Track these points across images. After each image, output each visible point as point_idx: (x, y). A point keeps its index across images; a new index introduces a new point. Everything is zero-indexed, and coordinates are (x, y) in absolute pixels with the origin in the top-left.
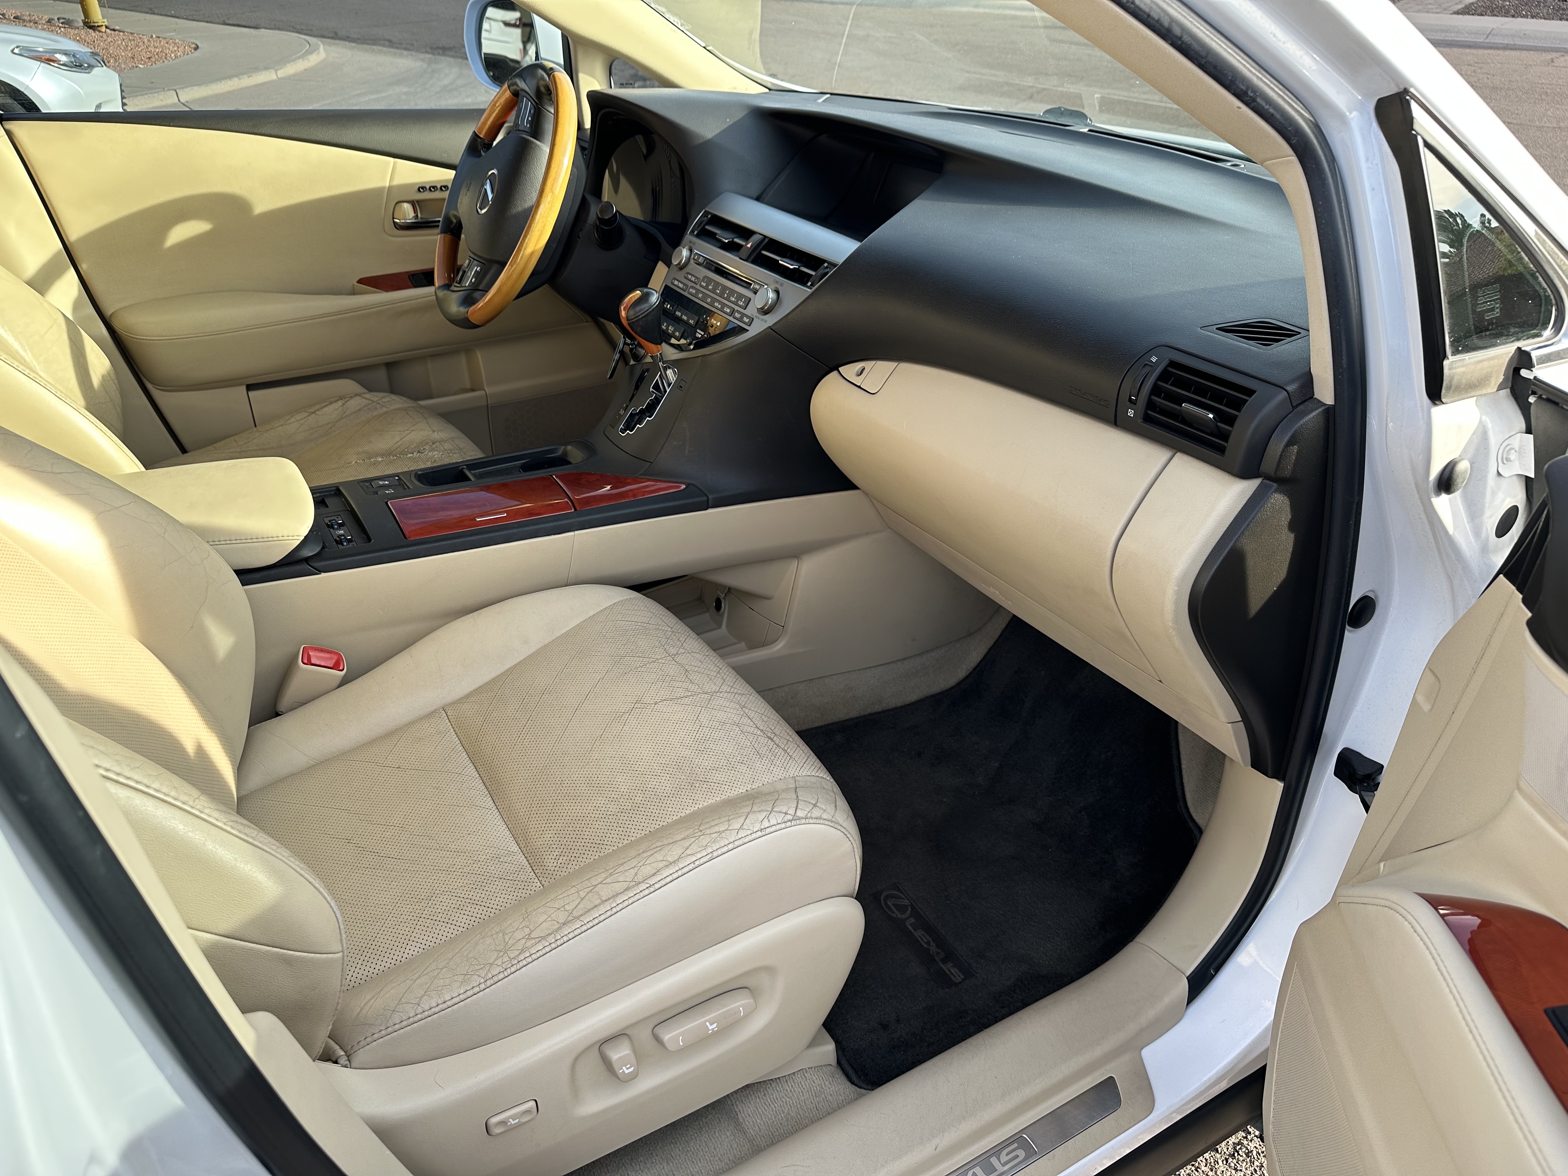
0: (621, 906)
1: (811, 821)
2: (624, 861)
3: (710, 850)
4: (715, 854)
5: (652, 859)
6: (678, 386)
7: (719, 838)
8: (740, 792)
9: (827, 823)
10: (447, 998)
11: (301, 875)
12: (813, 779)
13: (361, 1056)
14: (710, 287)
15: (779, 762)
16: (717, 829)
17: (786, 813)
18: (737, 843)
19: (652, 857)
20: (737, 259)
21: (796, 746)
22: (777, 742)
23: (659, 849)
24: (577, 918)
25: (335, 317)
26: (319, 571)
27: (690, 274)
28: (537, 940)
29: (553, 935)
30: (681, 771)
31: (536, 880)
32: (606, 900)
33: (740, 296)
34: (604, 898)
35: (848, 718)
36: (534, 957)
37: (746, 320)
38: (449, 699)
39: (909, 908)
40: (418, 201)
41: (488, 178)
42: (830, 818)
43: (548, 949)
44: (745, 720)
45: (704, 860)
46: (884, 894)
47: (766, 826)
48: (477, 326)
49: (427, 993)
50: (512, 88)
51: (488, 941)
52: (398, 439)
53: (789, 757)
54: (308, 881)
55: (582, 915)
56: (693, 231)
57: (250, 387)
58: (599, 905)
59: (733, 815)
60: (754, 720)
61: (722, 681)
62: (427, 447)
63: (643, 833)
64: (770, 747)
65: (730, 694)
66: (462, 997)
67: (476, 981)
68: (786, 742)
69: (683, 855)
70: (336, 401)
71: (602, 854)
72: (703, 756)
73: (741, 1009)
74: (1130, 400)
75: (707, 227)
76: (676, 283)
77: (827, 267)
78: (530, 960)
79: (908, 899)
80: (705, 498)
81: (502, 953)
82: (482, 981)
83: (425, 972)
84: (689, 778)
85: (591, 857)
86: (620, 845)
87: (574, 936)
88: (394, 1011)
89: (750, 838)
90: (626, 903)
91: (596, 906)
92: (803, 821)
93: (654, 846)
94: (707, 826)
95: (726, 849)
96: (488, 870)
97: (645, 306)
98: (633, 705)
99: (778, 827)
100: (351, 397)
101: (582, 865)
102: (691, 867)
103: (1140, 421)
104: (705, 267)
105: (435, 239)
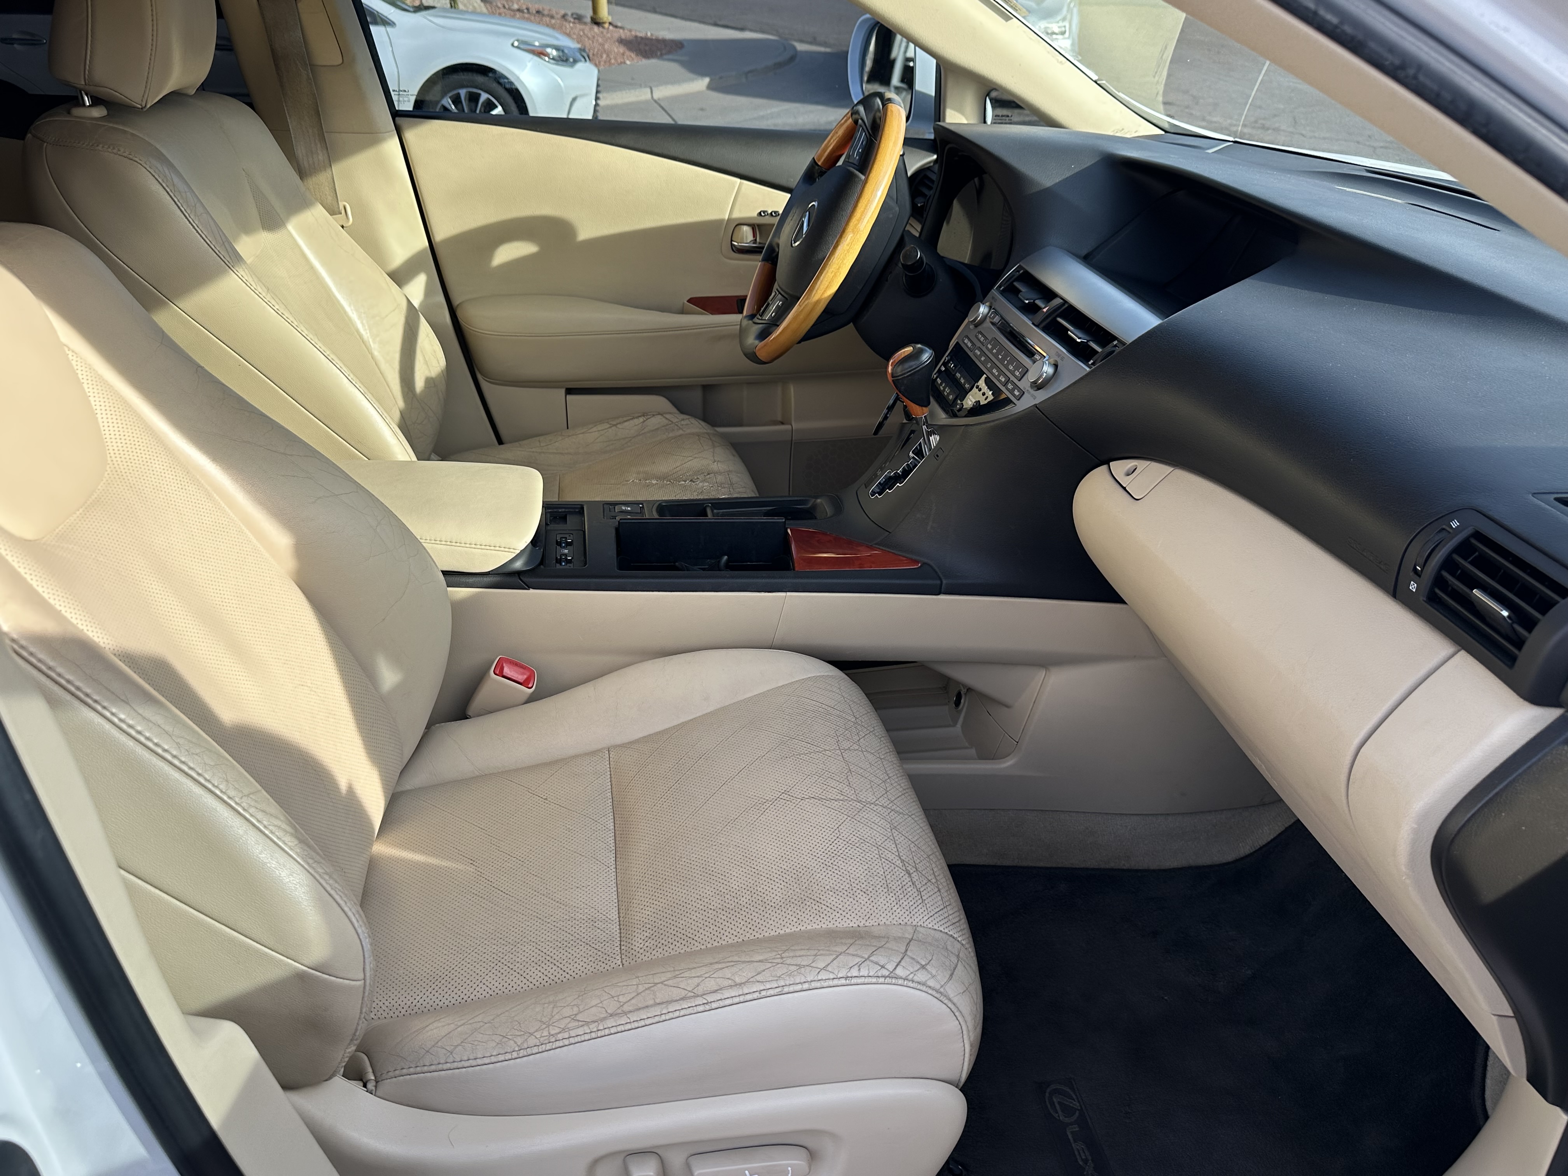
0: (671, 1015)
1: (910, 984)
2: (695, 965)
3: (782, 983)
4: (786, 989)
5: (719, 974)
6: (936, 453)
7: (796, 973)
8: (851, 925)
9: (930, 991)
10: (480, 1056)
11: (330, 895)
12: (938, 935)
13: (387, 1086)
14: (995, 351)
15: (905, 903)
16: (798, 961)
17: (883, 967)
18: (814, 985)
19: (721, 971)
20: (1030, 323)
21: (936, 890)
22: (914, 880)
23: (732, 964)
24: (625, 1013)
25: (655, 334)
26: (528, 587)
27: (983, 335)
28: (581, 1023)
29: (596, 1024)
30: (798, 882)
31: (618, 957)
32: (659, 1004)
33: (1020, 365)
34: (658, 1001)
35: (1082, 866)
36: (572, 1040)
37: (1016, 393)
38: (619, 740)
39: (1077, 1113)
40: (759, 226)
41: (809, 210)
42: (938, 987)
43: (587, 1037)
44: (890, 845)
45: (771, 992)
46: (1053, 1087)
47: (854, 975)
48: (765, 363)
49: (463, 1044)
50: (854, 116)
51: (538, 1009)
52: (678, 464)
53: (920, 901)
54: (337, 902)
55: (631, 1012)
56: (1000, 286)
57: (570, 391)
58: (652, 1006)
59: (823, 950)
60: (899, 846)
61: (884, 792)
62: (701, 477)
63: (736, 939)
64: (904, 883)
65: (885, 809)
66: (493, 1059)
67: (511, 1047)
68: (925, 881)
69: (752, 980)
70: (638, 417)
71: (688, 950)
72: (827, 872)
73: (790, 1169)
74: (1415, 569)
75: (1016, 284)
76: (966, 341)
77: (1116, 346)
78: (566, 1042)
79: (1079, 1102)
80: (938, 582)
81: (544, 1026)
82: (517, 1049)
83: (470, 1022)
84: (803, 893)
85: (678, 950)
86: (709, 946)
87: (616, 1031)
88: (428, 1052)
89: (831, 983)
90: (677, 1014)
91: (647, 1007)
92: (900, 982)
93: (730, 959)
94: (792, 954)
95: (799, 987)
96: (578, 932)
97: (913, 364)
98: (780, 794)
99: (867, 980)
100: (654, 415)
101: (666, 955)
102: (756, 995)
103: (1422, 598)
104: (999, 329)
105: (755, 265)
